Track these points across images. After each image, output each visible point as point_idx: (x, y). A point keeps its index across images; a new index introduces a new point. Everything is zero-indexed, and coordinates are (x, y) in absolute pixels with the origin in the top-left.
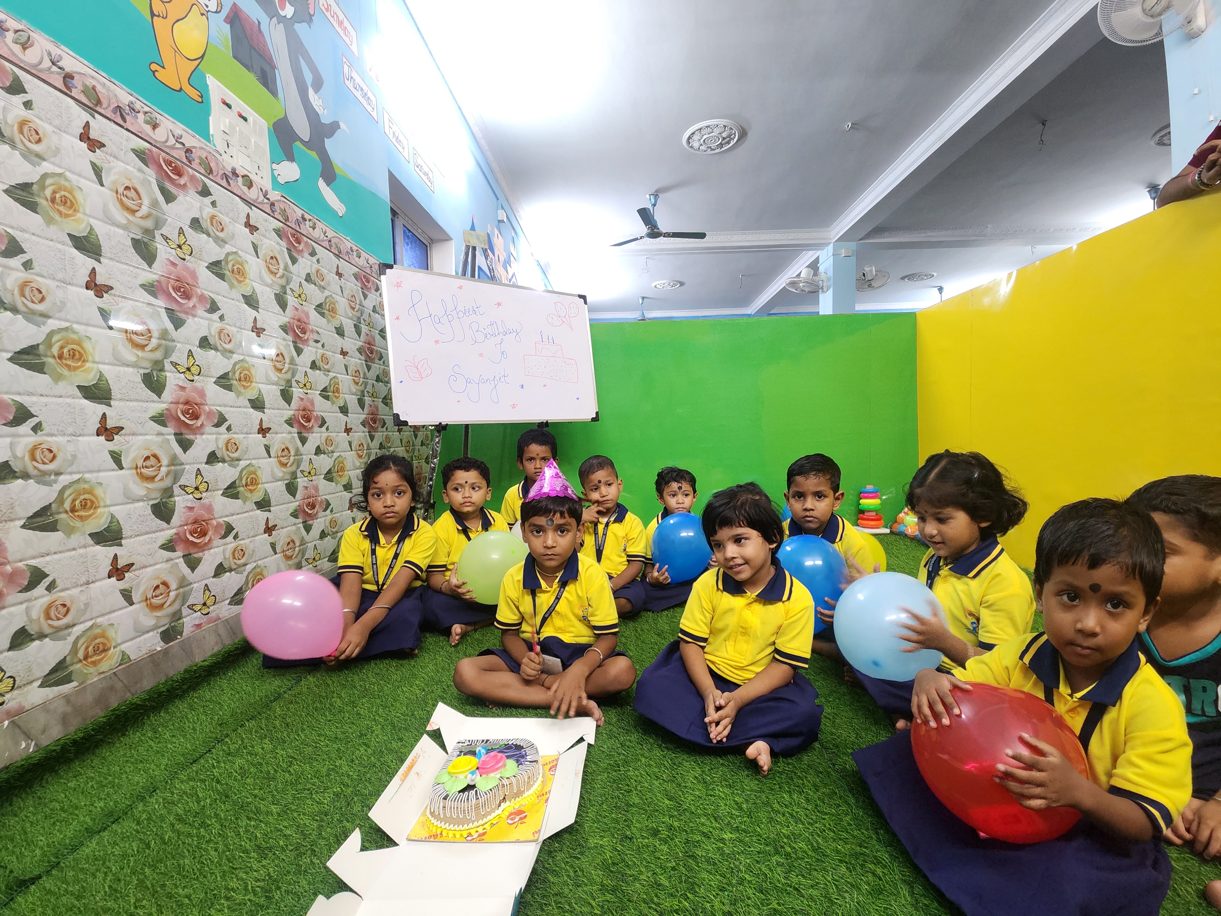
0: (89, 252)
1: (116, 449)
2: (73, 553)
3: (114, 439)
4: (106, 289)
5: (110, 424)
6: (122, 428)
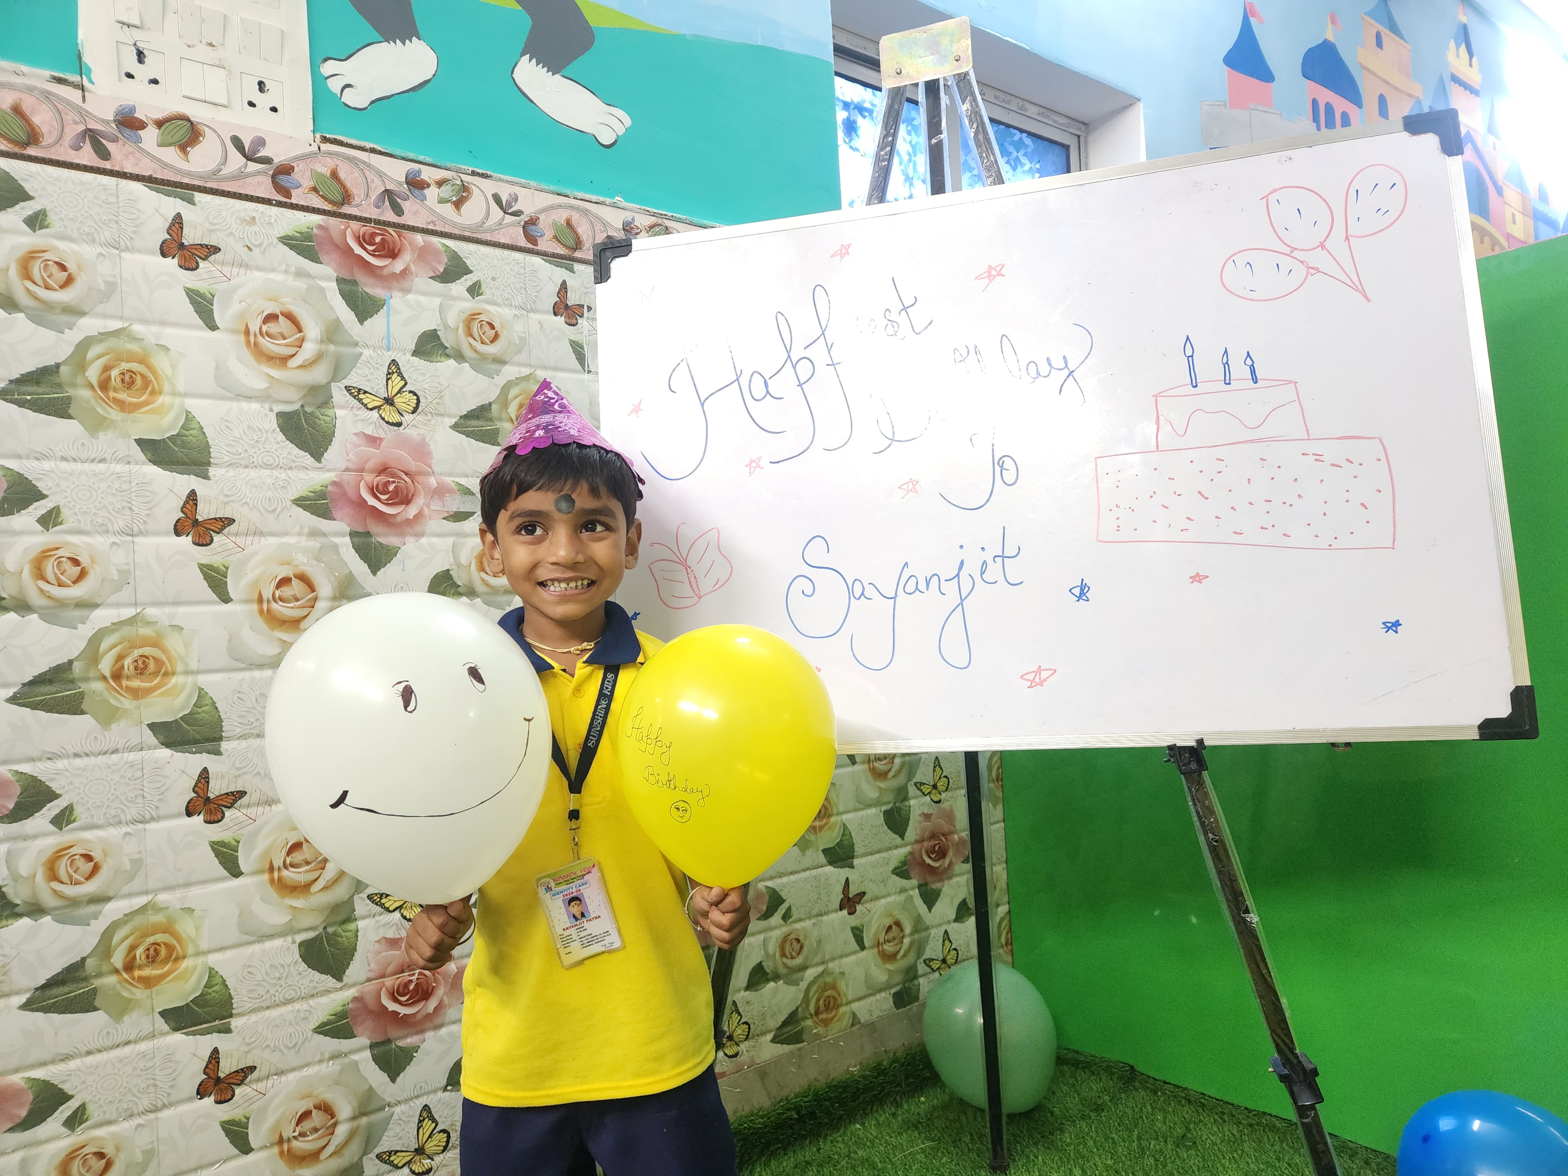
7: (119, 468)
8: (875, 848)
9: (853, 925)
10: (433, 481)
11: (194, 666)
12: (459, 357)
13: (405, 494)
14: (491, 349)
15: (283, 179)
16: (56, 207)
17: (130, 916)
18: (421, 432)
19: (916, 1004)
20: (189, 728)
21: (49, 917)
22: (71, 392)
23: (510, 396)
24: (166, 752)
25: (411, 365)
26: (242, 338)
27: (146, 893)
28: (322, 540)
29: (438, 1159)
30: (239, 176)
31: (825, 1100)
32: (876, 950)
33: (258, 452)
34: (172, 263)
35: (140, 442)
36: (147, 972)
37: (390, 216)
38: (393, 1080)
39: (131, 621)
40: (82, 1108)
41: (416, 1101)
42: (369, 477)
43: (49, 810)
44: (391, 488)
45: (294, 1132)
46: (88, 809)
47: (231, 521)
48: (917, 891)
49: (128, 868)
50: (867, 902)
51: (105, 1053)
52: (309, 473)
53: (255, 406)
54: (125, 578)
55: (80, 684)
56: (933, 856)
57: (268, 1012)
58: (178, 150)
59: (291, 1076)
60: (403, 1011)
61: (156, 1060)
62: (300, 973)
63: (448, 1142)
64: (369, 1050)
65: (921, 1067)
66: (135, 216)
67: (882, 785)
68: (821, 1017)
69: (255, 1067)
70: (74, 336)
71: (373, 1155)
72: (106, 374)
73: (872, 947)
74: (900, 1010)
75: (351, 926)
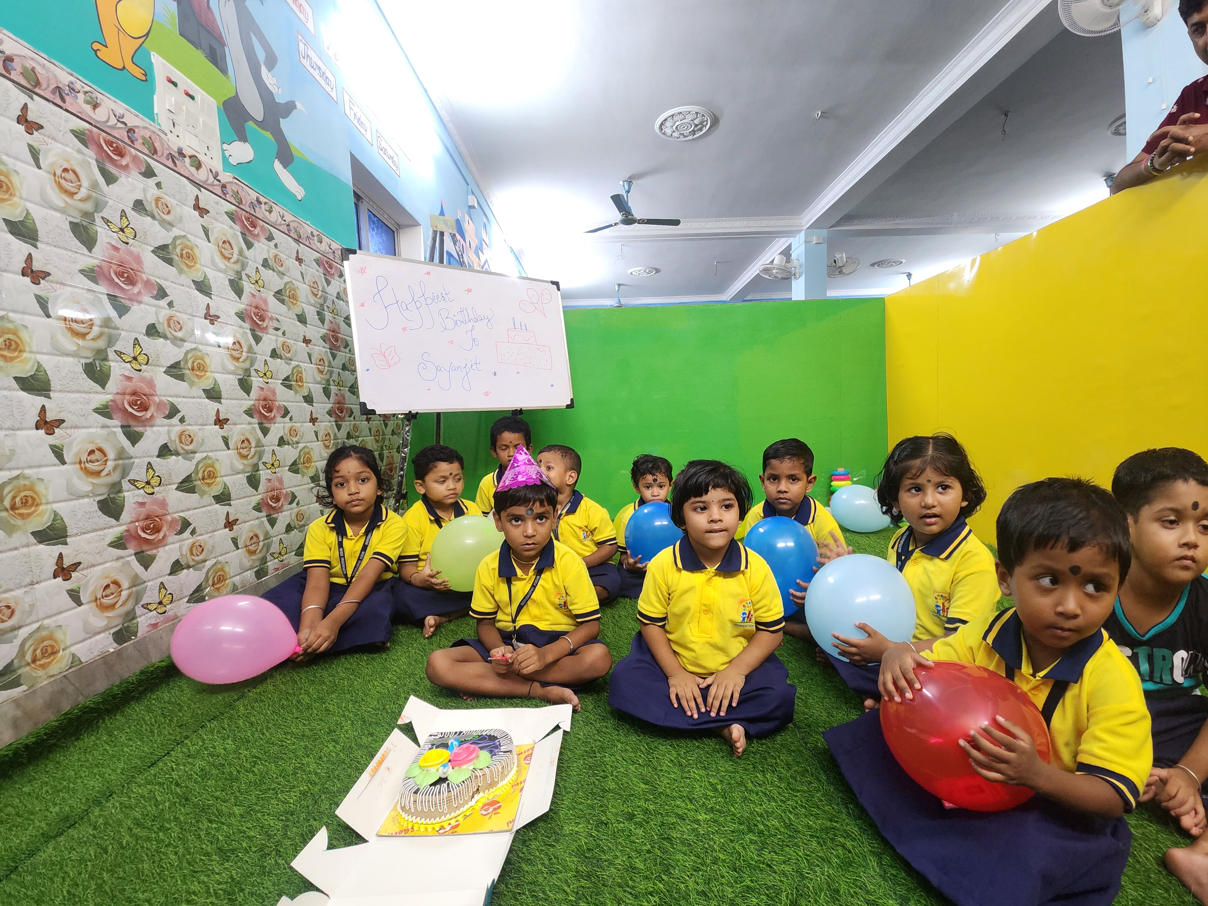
0: (23, 236)
1: (57, 442)
2: (15, 552)
3: (54, 432)
4: (43, 275)
5: (50, 417)
6: (63, 421)
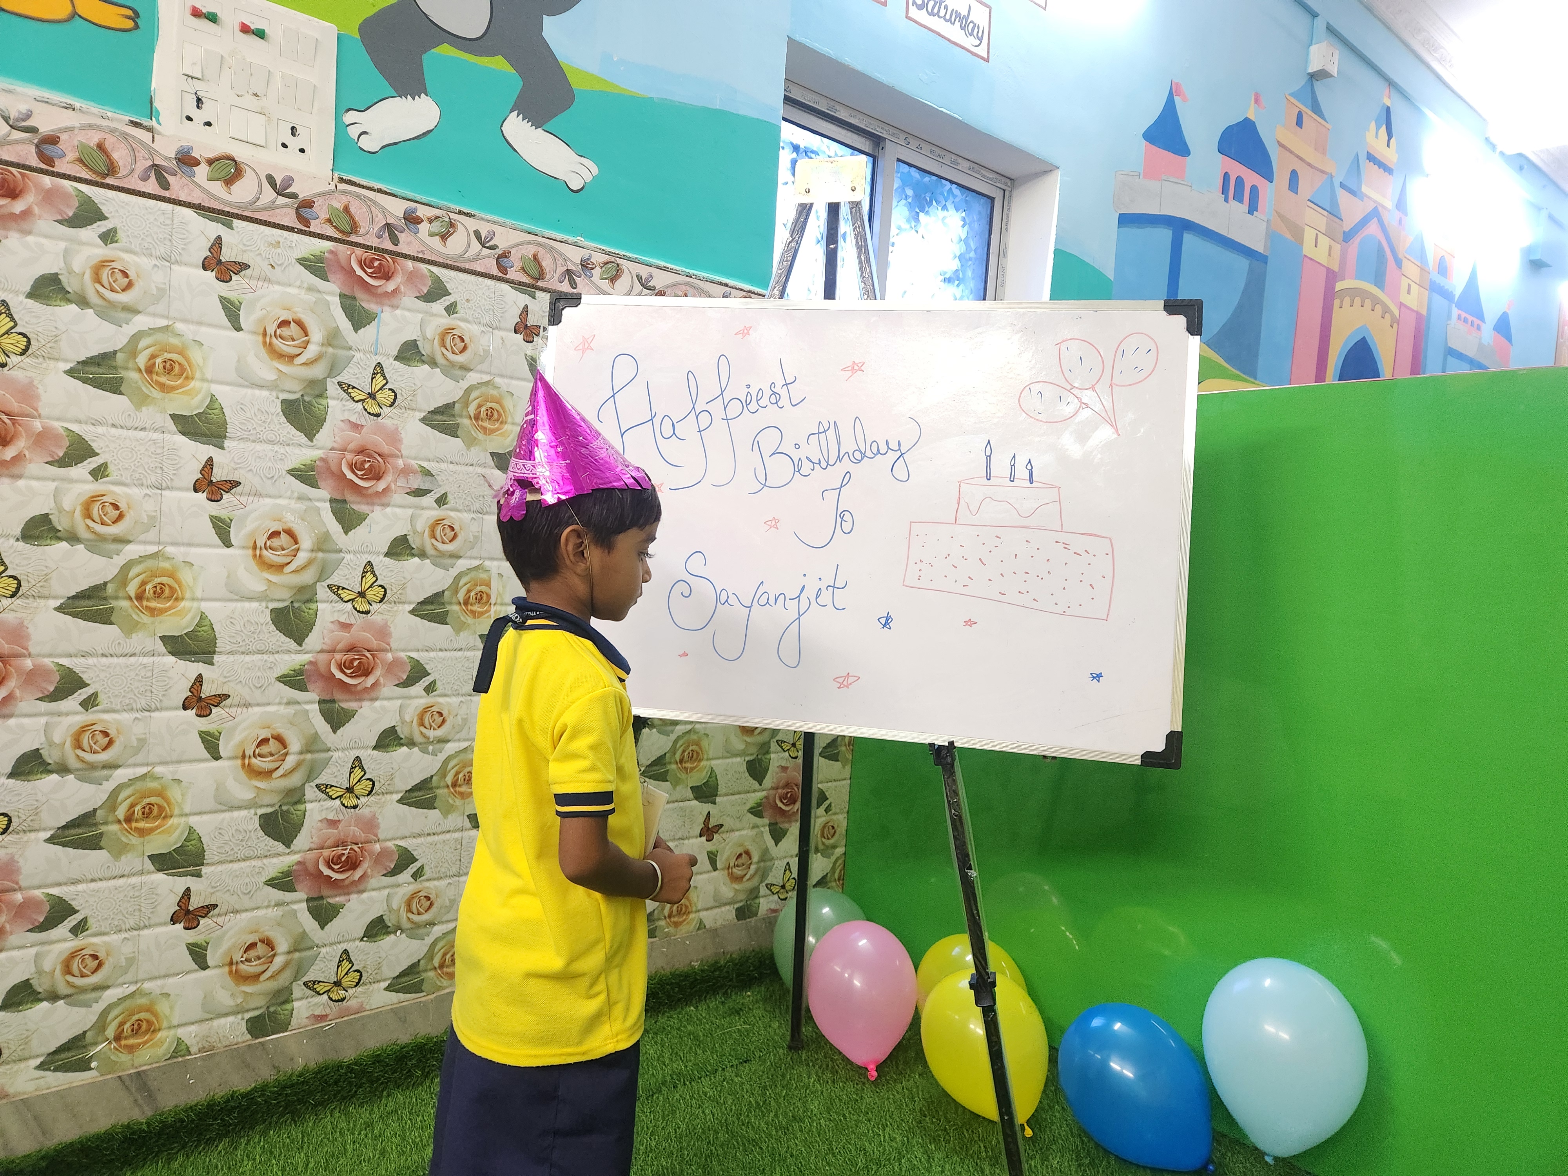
7: (156, 436)
8: (736, 790)
9: (709, 850)
10: (400, 463)
11: (199, 594)
12: (433, 363)
13: (377, 472)
14: (460, 359)
15: (305, 212)
16: (124, 226)
17: (133, 781)
18: (395, 422)
19: (755, 918)
20: (191, 642)
21: (72, 776)
22: (123, 374)
23: (471, 398)
24: (172, 659)
25: (392, 367)
26: (260, 338)
27: (147, 765)
28: (308, 503)
29: (351, 991)
30: (272, 207)
31: (667, 984)
32: (726, 872)
33: (264, 430)
34: (211, 275)
35: (174, 417)
36: (142, 825)
37: (388, 245)
38: (322, 928)
39: (155, 555)
40: (84, 921)
41: (338, 945)
42: (349, 456)
43: (80, 695)
44: (367, 466)
45: (242, 957)
46: (109, 697)
47: (238, 484)
48: (767, 828)
49: (135, 744)
50: (723, 832)
51: (104, 882)
52: (303, 449)
53: (265, 393)
54: (153, 522)
55: (111, 601)
56: (785, 801)
57: (231, 865)
58: (223, 184)
59: (244, 915)
60: (335, 876)
61: (142, 891)
62: (258, 838)
63: (360, 980)
64: (305, 903)
65: (751, 968)
66: (185, 236)
67: (748, 739)
68: (672, 919)
69: (217, 905)
70: (130, 330)
71: (301, 982)
72: (152, 361)
73: (722, 869)
74: (740, 922)
75: (301, 807)
